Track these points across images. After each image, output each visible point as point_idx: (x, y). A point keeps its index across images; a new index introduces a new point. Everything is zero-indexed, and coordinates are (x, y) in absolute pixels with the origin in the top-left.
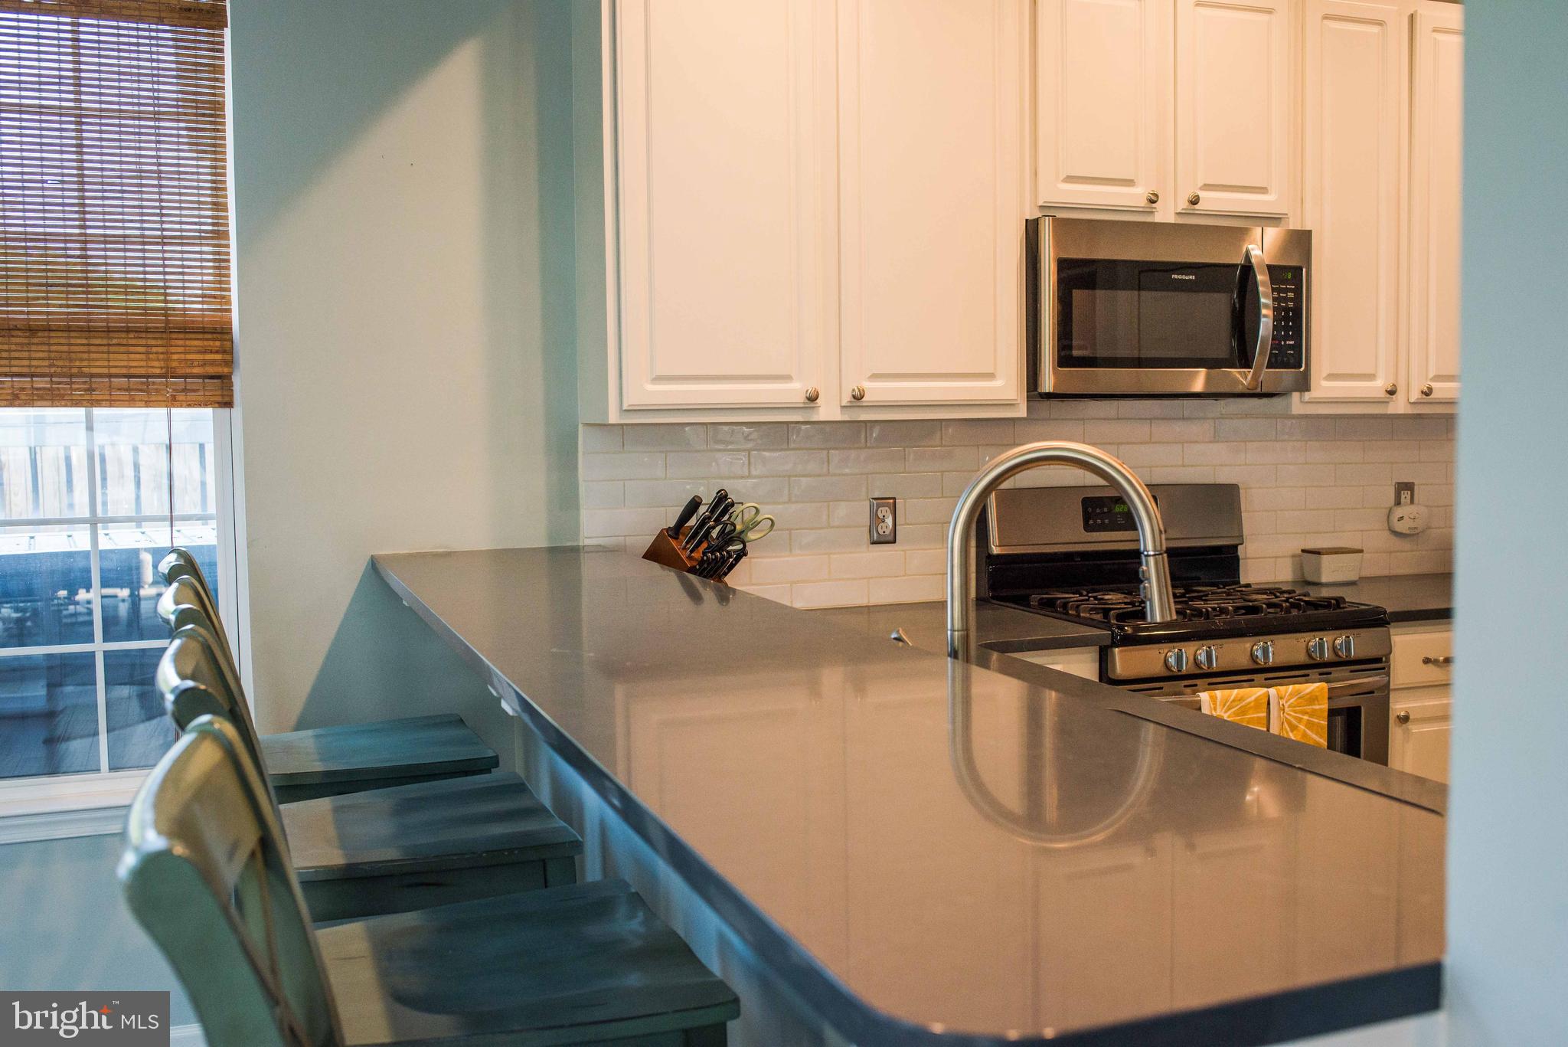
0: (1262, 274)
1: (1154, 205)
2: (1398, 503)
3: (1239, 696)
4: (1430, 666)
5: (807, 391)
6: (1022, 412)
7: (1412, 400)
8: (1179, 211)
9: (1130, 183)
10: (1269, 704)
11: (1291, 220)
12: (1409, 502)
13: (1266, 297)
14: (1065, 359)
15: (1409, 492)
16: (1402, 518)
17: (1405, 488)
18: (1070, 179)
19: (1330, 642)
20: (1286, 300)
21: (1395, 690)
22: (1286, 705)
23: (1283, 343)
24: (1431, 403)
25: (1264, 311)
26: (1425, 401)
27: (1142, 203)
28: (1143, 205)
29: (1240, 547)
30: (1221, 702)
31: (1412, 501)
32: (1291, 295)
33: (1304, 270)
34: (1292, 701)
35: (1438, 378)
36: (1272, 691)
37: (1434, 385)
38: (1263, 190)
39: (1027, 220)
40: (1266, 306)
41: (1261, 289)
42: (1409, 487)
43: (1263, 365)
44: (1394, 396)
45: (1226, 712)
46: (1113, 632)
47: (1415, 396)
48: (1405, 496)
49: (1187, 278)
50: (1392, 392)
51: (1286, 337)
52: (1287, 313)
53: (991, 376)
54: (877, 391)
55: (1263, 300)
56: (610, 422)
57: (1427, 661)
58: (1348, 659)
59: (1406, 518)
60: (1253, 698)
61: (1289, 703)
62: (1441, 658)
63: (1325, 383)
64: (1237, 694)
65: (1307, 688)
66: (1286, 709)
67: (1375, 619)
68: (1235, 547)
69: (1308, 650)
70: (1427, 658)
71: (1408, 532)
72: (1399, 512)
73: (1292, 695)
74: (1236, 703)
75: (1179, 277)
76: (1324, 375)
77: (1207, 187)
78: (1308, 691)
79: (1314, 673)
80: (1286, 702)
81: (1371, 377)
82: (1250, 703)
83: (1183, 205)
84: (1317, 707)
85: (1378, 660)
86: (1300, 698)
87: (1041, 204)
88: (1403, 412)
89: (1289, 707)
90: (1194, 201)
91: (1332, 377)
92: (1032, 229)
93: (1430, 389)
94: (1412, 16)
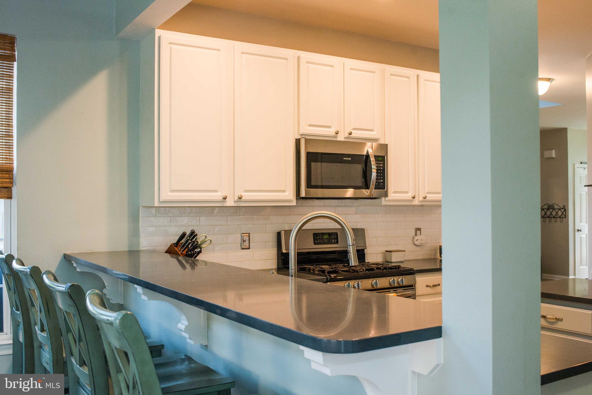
0: (372, 158)
1: (337, 135)
2: (416, 235)
4: (428, 288)
5: (223, 196)
6: (294, 203)
7: (420, 200)
8: (345, 137)
9: (329, 127)
11: (381, 140)
12: (419, 234)
13: (374, 166)
14: (309, 185)
15: (420, 231)
16: (417, 240)
17: (418, 230)
18: (310, 125)
19: (397, 280)
20: (380, 167)
21: (418, 296)
23: (379, 181)
24: (426, 201)
25: (373, 170)
26: (424, 200)
27: (334, 134)
28: (334, 135)
29: (365, 250)
31: (420, 234)
32: (382, 165)
33: (386, 157)
35: (428, 193)
37: (427, 195)
38: (372, 130)
39: (296, 139)
40: (374, 169)
41: (372, 163)
42: (419, 229)
43: (373, 188)
44: (414, 199)
46: (327, 277)
47: (421, 199)
48: (418, 232)
49: (348, 159)
50: (414, 198)
51: (380, 179)
52: (380, 171)
53: (284, 191)
54: (247, 196)
55: (373, 167)
56: (155, 206)
58: (402, 286)
59: (419, 240)
62: (432, 285)
63: (392, 195)
67: (411, 272)
68: (363, 250)
69: (390, 283)
70: (427, 285)
71: (419, 245)
72: (416, 238)
75: (346, 159)
76: (392, 192)
77: (354, 129)
79: (392, 290)
81: (407, 192)
83: (347, 135)
85: (412, 286)
87: (301, 133)
88: (417, 204)
90: (350, 134)
91: (395, 192)
92: (298, 142)
93: (426, 197)
94: (418, 76)
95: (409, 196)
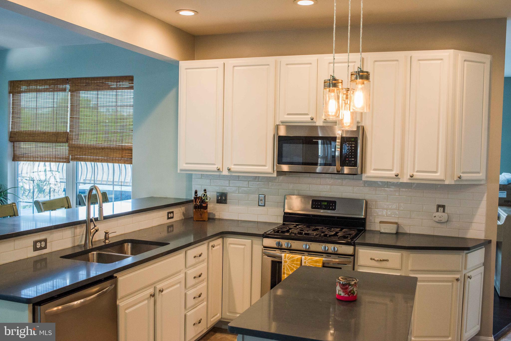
0: (339, 139)
1: (312, 121)
2: (438, 211)
3: (293, 257)
4: (373, 261)
6: (275, 175)
7: (407, 178)
10: (301, 261)
11: (360, 123)
12: (442, 211)
14: (280, 162)
15: (442, 208)
16: (435, 217)
18: (288, 114)
22: (307, 262)
23: (350, 159)
24: (414, 179)
28: (308, 121)
30: (287, 257)
31: (444, 212)
32: (353, 145)
33: (360, 138)
34: (309, 261)
35: (414, 172)
36: (303, 257)
37: (416, 174)
39: (276, 125)
45: (288, 260)
46: (263, 234)
48: (441, 209)
49: (317, 141)
50: (397, 176)
51: (351, 158)
52: (352, 151)
53: (265, 166)
54: (234, 168)
57: (371, 259)
59: (437, 216)
60: (296, 258)
61: (308, 261)
62: (377, 259)
63: (372, 172)
64: (292, 256)
65: (316, 258)
66: (307, 263)
71: (438, 221)
73: (309, 259)
74: (291, 258)
75: (315, 140)
76: (372, 169)
78: (315, 259)
80: (307, 261)
81: (391, 170)
82: (295, 259)
84: (317, 264)
85: (353, 256)
86: (312, 261)
87: (280, 121)
89: (308, 262)
91: (375, 170)
93: (413, 175)
94: (411, 57)
95: (392, 174)
